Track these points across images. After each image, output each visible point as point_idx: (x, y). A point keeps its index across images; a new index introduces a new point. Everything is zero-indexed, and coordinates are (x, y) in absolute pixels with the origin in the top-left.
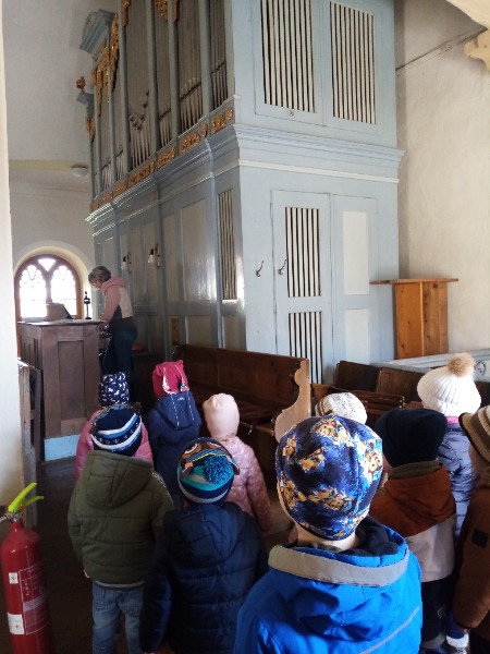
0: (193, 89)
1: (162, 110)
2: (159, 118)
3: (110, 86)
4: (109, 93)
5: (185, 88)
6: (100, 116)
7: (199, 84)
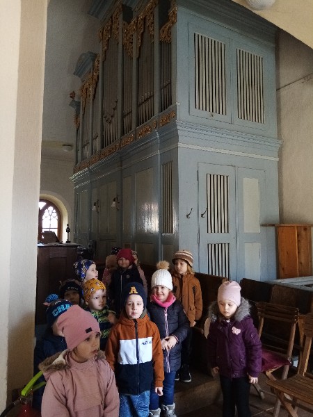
0: (148, 99)
1: (126, 112)
2: (123, 116)
3: (91, 97)
4: (91, 101)
5: (142, 98)
6: (83, 115)
7: (152, 96)
